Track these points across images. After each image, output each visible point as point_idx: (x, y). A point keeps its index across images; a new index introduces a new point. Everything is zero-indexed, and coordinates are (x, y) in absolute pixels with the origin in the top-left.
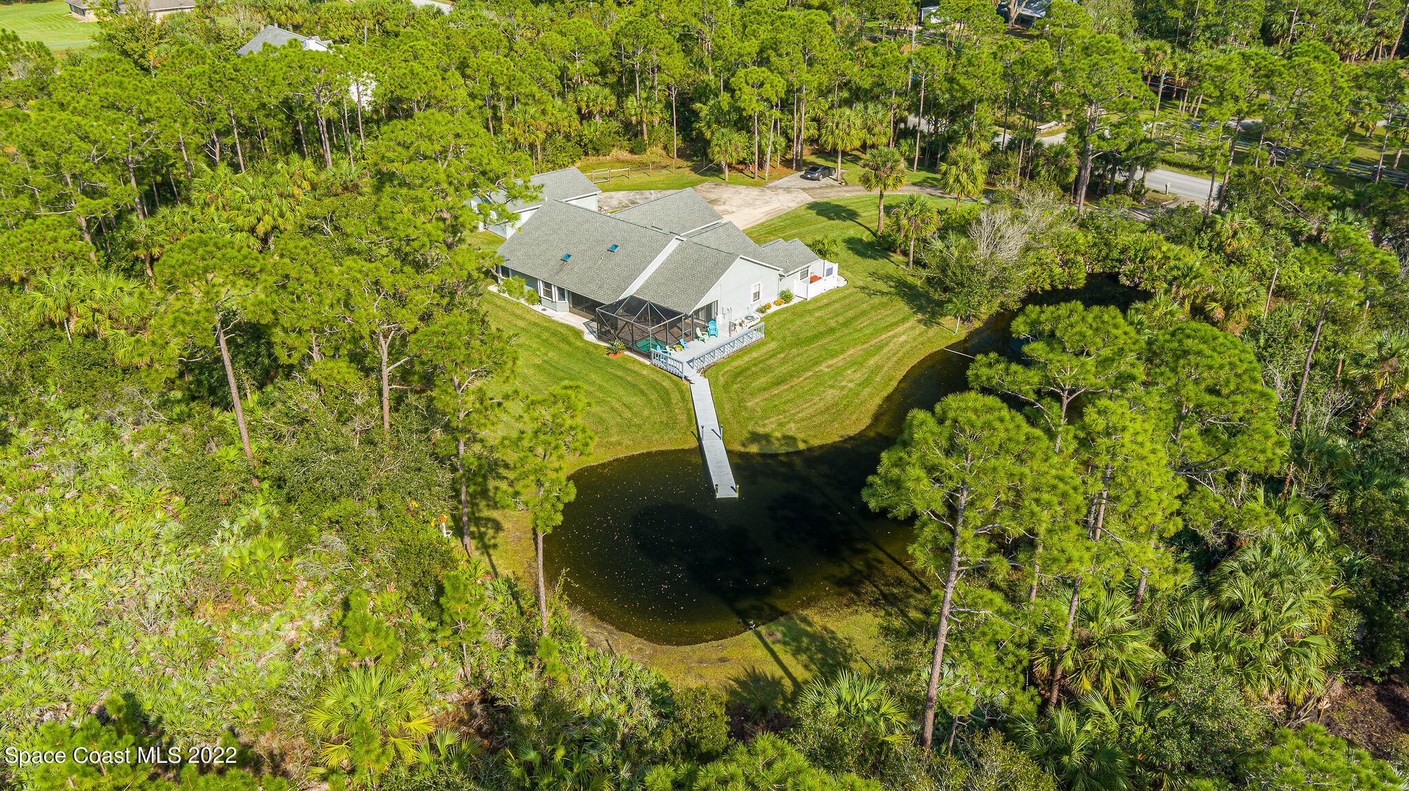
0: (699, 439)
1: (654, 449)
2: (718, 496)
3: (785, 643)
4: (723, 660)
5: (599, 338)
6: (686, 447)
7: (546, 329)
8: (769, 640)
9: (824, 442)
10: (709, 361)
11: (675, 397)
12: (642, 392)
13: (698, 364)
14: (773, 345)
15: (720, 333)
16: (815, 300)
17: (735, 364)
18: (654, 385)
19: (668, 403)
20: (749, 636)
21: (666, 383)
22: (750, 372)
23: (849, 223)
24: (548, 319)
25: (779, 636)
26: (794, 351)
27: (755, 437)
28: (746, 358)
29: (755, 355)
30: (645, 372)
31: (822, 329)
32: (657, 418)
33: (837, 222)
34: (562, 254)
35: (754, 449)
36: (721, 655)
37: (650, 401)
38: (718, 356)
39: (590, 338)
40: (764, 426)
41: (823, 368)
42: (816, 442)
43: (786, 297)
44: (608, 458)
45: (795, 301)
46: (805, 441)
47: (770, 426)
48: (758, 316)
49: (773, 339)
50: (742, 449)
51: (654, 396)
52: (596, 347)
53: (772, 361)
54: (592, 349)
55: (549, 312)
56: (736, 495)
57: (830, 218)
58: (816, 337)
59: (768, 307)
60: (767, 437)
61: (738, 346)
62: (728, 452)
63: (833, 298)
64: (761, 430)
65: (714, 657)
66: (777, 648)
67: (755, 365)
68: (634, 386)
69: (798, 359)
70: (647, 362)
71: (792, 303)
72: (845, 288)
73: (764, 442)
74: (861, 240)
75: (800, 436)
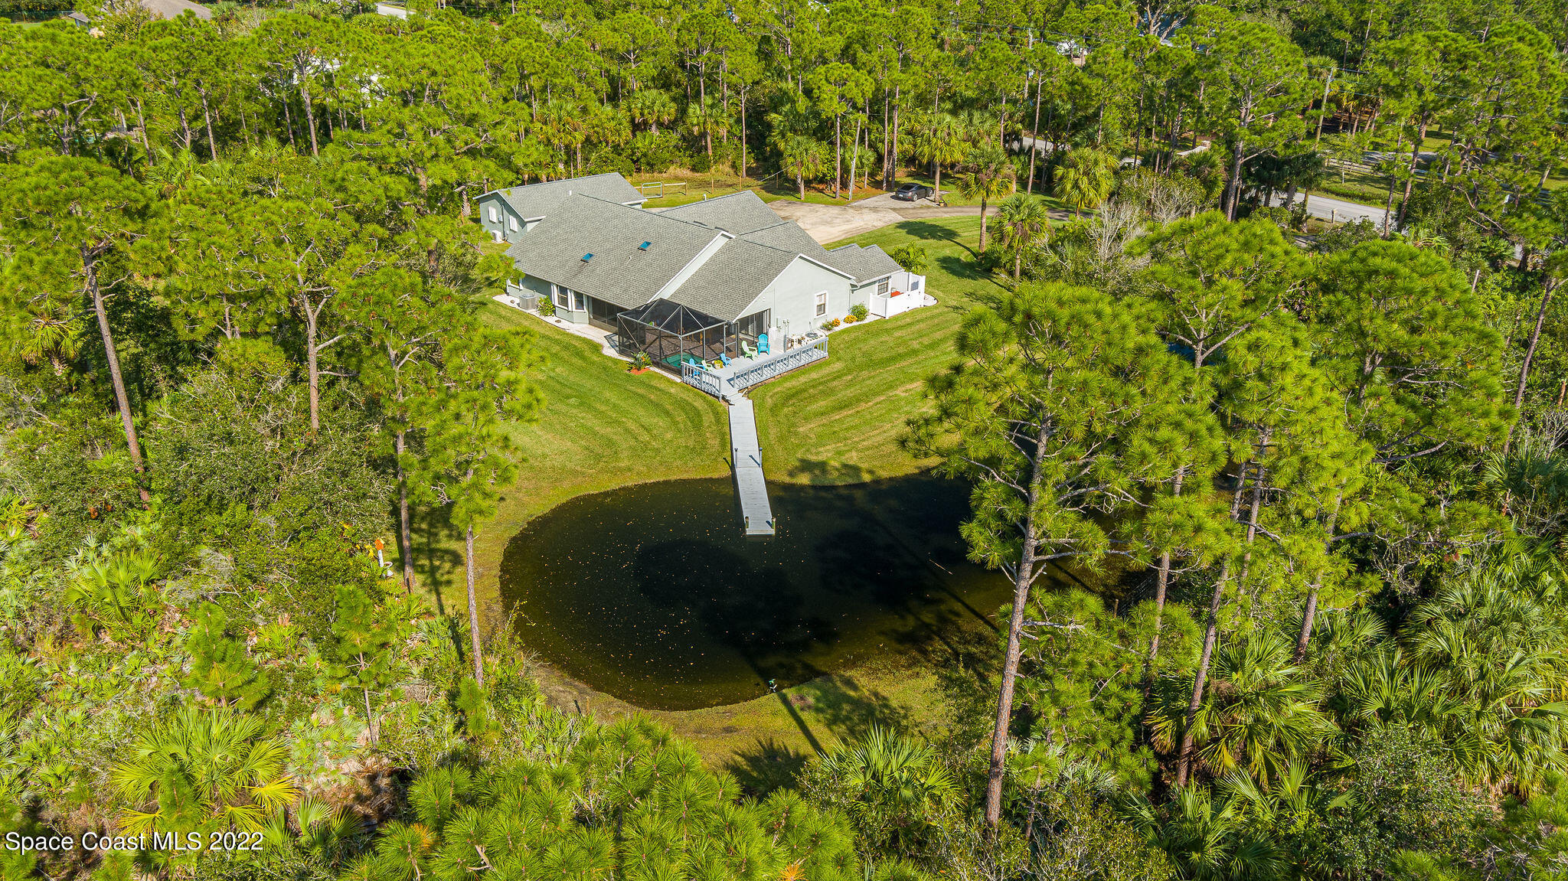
0: (733, 467)
1: (673, 478)
2: (749, 532)
3: (818, 710)
4: (729, 730)
5: (621, 352)
6: (715, 476)
7: (557, 342)
8: (797, 706)
9: (893, 474)
10: (754, 379)
11: (708, 419)
12: (667, 413)
13: (741, 383)
14: (838, 366)
15: (772, 350)
16: (895, 318)
17: (788, 385)
18: (683, 405)
19: (697, 425)
20: (770, 701)
21: (699, 404)
22: (806, 395)
23: (945, 242)
24: (563, 332)
25: (811, 700)
26: (865, 374)
27: (806, 466)
28: (803, 379)
29: (814, 375)
30: (672, 391)
31: (901, 350)
32: (682, 442)
33: (931, 241)
34: (582, 255)
35: (804, 479)
36: (727, 723)
37: (675, 423)
38: (767, 374)
39: (610, 352)
40: (817, 454)
41: (900, 392)
42: (884, 474)
43: (859, 313)
44: (614, 485)
45: (869, 319)
46: (871, 472)
47: (825, 454)
48: (823, 335)
49: (839, 359)
50: (787, 480)
51: (681, 417)
52: (615, 361)
53: (835, 383)
54: (610, 364)
55: (564, 325)
56: (772, 531)
57: (922, 237)
58: (893, 359)
59: (836, 323)
60: (822, 466)
61: (793, 364)
62: (768, 483)
63: (918, 317)
64: (813, 458)
65: (717, 725)
66: (807, 717)
67: (813, 387)
68: (657, 405)
69: (869, 382)
70: (678, 380)
71: (866, 321)
72: (935, 307)
73: (817, 472)
74: (958, 260)
75: (864, 466)
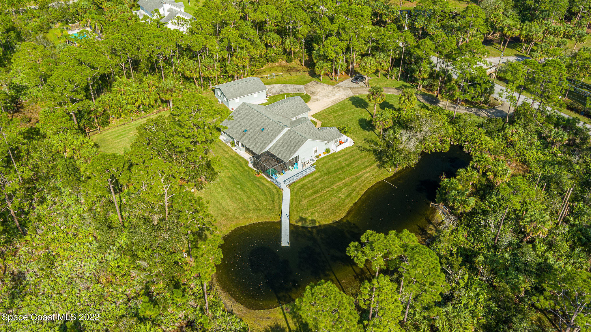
0: (281, 218)
1: (264, 221)
2: (282, 245)
3: (290, 313)
5: (254, 166)
6: (276, 221)
8: (285, 311)
10: (292, 181)
11: (276, 197)
12: (265, 194)
13: (288, 183)
14: (318, 174)
15: (299, 167)
16: (339, 152)
17: (302, 183)
18: (269, 190)
19: (273, 200)
20: (279, 309)
21: (274, 191)
22: (306, 187)
23: (364, 110)
24: (237, 155)
25: (289, 310)
26: (326, 177)
27: (302, 219)
28: (306, 180)
29: (310, 178)
30: (267, 184)
31: (339, 167)
32: (268, 206)
33: (359, 109)
34: (244, 129)
35: (300, 224)
36: (268, 316)
37: (267, 198)
38: (296, 179)
39: (251, 165)
41: (334, 187)
42: (323, 223)
43: (327, 151)
46: (319, 222)
48: (315, 159)
49: (319, 171)
50: (296, 224)
54: (250, 171)
55: (238, 151)
58: (336, 171)
59: (320, 155)
60: (305, 219)
61: (304, 174)
62: (290, 224)
63: (347, 152)
64: (304, 216)
66: (287, 315)
67: (309, 183)
68: (262, 190)
69: (326, 181)
70: (269, 180)
71: (330, 153)
72: (352, 147)
73: (304, 222)
74: (366, 120)
